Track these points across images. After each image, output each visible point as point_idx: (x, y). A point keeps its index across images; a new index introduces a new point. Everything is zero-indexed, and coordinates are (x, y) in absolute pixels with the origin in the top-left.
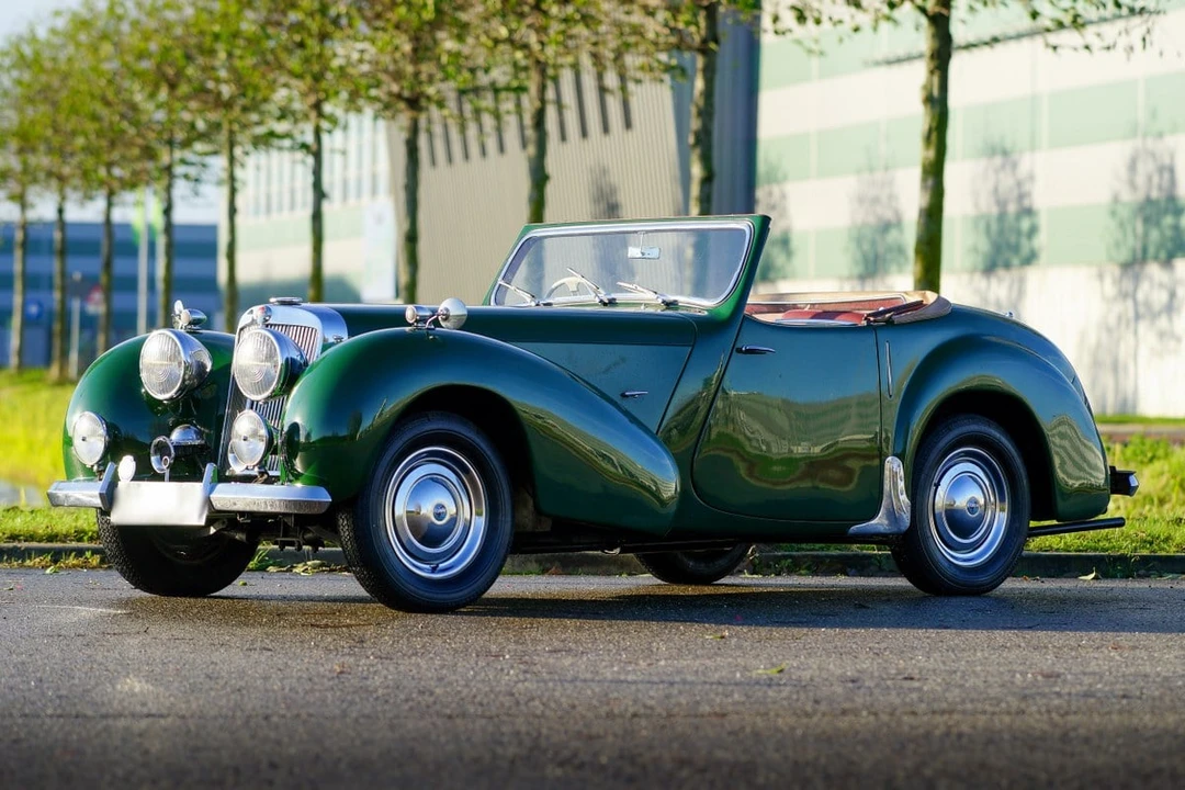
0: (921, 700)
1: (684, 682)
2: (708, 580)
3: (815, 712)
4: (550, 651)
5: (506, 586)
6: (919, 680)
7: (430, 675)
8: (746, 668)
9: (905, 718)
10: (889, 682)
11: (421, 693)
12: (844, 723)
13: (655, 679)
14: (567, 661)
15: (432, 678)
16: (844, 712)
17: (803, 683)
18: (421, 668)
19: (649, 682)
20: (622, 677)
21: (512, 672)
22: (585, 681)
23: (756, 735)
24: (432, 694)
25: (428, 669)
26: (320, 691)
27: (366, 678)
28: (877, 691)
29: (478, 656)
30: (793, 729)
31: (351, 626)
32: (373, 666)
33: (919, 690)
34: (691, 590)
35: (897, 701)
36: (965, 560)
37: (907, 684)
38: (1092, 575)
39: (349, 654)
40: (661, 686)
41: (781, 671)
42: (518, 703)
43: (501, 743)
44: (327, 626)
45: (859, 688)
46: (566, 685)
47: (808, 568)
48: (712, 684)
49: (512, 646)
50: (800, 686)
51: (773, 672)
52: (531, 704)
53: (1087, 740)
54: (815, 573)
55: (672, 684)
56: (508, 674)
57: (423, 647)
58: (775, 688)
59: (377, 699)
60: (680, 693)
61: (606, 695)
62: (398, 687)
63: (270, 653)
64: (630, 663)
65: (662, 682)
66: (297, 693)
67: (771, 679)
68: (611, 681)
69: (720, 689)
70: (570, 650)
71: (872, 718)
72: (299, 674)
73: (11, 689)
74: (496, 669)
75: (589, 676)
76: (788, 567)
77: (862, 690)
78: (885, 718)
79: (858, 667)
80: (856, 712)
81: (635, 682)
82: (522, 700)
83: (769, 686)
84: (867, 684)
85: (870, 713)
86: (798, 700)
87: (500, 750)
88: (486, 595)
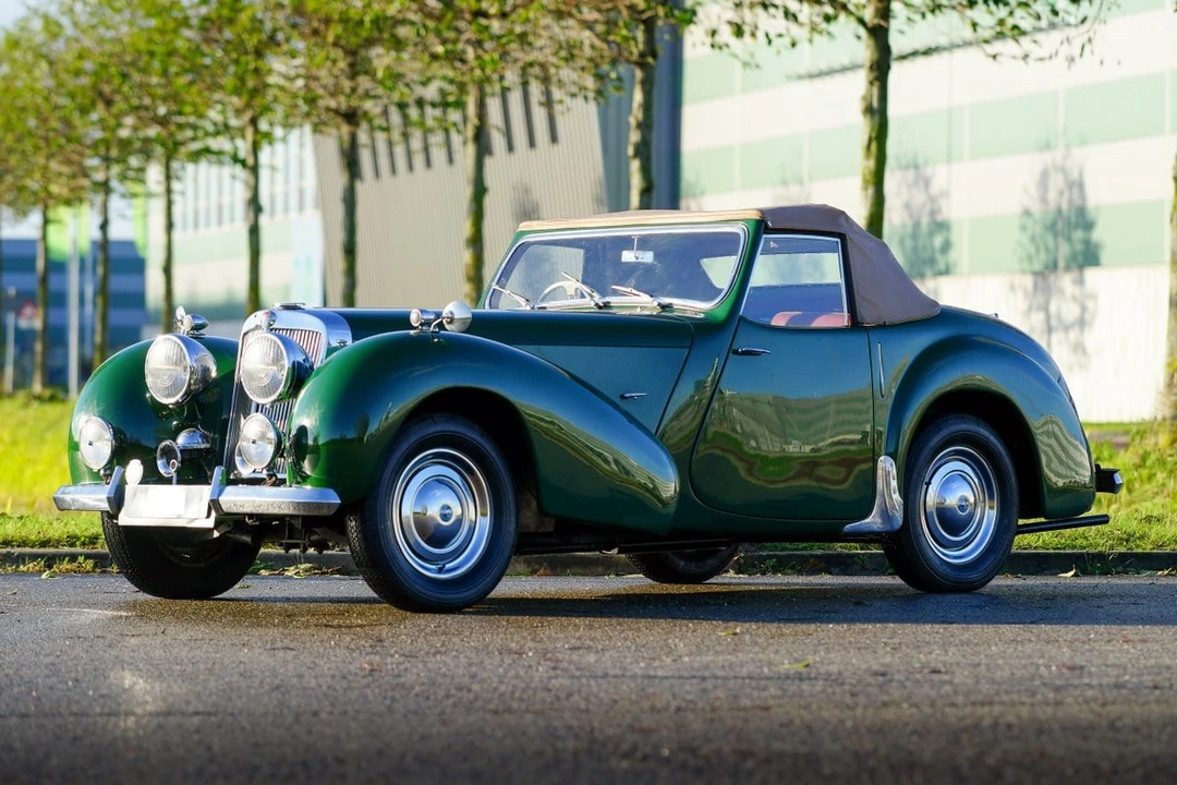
0: (956, 693)
1: (715, 677)
2: (699, 579)
3: (857, 704)
4: (570, 649)
5: (512, 586)
6: (946, 673)
7: (461, 672)
8: (770, 664)
9: (947, 709)
10: (918, 676)
11: (460, 689)
12: (889, 714)
13: (686, 674)
14: (591, 658)
15: (464, 675)
16: (885, 705)
17: (834, 677)
18: (449, 665)
19: (680, 677)
20: (652, 673)
21: (540, 669)
22: (615, 676)
23: (809, 728)
24: (469, 690)
25: (457, 666)
26: (358, 688)
27: (399, 676)
28: (909, 684)
29: (500, 654)
30: (842, 722)
31: (365, 626)
32: (401, 664)
33: (951, 683)
34: (684, 589)
35: (933, 693)
36: (955, 558)
37: (936, 677)
38: (1072, 573)
39: (373, 653)
40: (694, 681)
41: (807, 666)
42: (558, 699)
43: (558, 738)
44: (340, 626)
45: (891, 681)
46: (600, 681)
47: (793, 568)
48: (743, 678)
49: (530, 644)
50: (837, 680)
51: (799, 667)
52: (572, 699)
53: (1136, 730)
54: (800, 573)
55: (704, 679)
56: (537, 670)
57: (443, 645)
58: (807, 682)
59: (417, 695)
60: (715, 687)
61: (643, 690)
62: (434, 684)
63: (294, 653)
64: (654, 659)
65: (694, 677)
66: (335, 690)
67: (800, 674)
68: (643, 677)
69: (754, 683)
70: (589, 648)
71: (914, 710)
72: (331, 672)
73: (51, 688)
74: (524, 666)
75: (619, 672)
76: (773, 567)
77: (894, 684)
78: (928, 710)
79: (881, 660)
80: (896, 704)
81: (666, 678)
82: (562, 695)
83: (801, 680)
84: (897, 677)
85: (911, 705)
86: (834, 693)
87: (560, 744)
88: (493, 594)
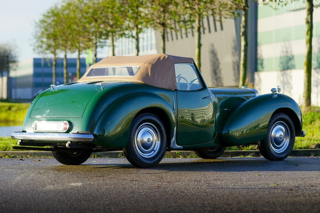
0: (317, 192)
1: (252, 188)
3: (288, 196)
4: (214, 180)
6: (315, 186)
7: (183, 187)
8: (268, 184)
9: (313, 198)
10: (307, 187)
11: (181, 192)
12: (297, 199)
13: (244, 187)
14: (219, 183)
15: (183, 188)
16: (296, 196)
17: (284, 188)
18: (180, 185)
19: (242, 188)
20: (235, 187)
21: (204, 186)
22: (224, 188)
23: (274, 203)
24: (184, 193)
25: (182, 186)
26: (154, 192)
27: (166, 188)
28: (304, 190)
29: (194, 181)
30: (283, 201)
31: (159, 173)
32: (167, 185)
33: (316, 189)
35: (310, 193)
37: (312, 188)
39: (160, 182)
40: (245, 190)
41: (278, 185)
42: (208, 195)
43: (205, 207)
44: (152, 173)
45: (299, 189)
46: (220, 190)
48: (259, 189)
49: (203, 179)
50: (283, 189)
51: (275, 185)
52: (211, 195)
55: (248, 189)
56: (204, 187)
57: (179, 179)
58: (277, 190)
59: (169, 194)
60: (251, 191)
61: (231, 192)
62: (174, 191)
63: (138, 182)
64: (236, 183)
65: (246, 188)
66: (148, 193)
67: (275, 187)
68: (232, 188)
69: (262, 190)
70: (219, 179)
71: (304, 198)
72: (147, 187)
73: (71, 193)
74: (200, 185)
75: (226, 187)
77: (300, 190)
78: (307, 198)
79: (298, 183)
80: (299, 196)
81: (238, 188)
82: (209, 194)
83: (275, 189)
84: (301, 188)
85: (303, 196)
86: (283, 193)
87: (205, 209)
